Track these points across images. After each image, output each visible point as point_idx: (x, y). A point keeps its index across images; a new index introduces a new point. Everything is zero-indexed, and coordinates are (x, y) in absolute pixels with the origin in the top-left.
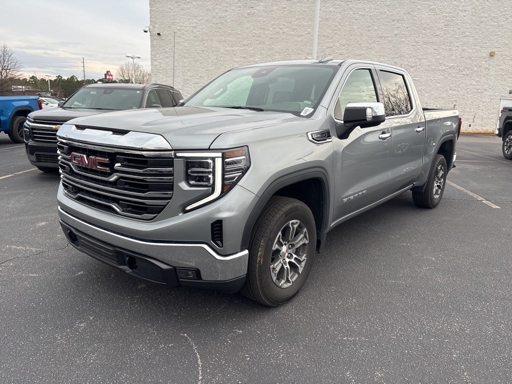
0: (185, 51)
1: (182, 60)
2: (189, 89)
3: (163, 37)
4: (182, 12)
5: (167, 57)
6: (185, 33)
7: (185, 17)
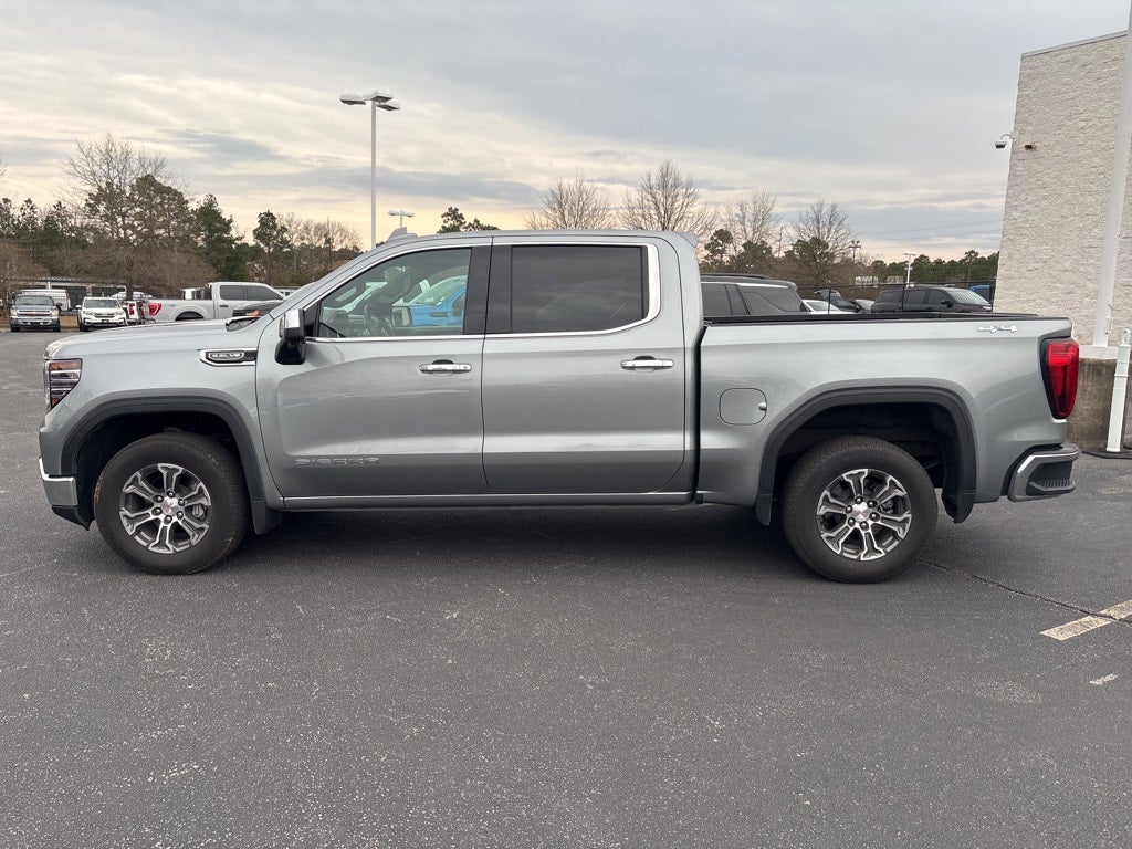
0: (1092, 177)
1: (1081, 199)
2: (1091, 269)
3: (1040, 152)
4: (1095, 86)
5: (1044, 198)
6: (1099, 133)
7: (1104, 95)
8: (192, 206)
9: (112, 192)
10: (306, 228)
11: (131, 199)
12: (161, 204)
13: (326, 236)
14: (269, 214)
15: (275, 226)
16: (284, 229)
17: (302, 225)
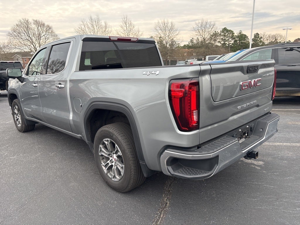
8: (236, 34)
9: (216, 33)
10: (269, 36)
11: (220, 35)
12: (228, 35)
13: (275, 38)
14: (257, 34)
15: (259, 37)
16: (261, 38)
17: (268, 36)
